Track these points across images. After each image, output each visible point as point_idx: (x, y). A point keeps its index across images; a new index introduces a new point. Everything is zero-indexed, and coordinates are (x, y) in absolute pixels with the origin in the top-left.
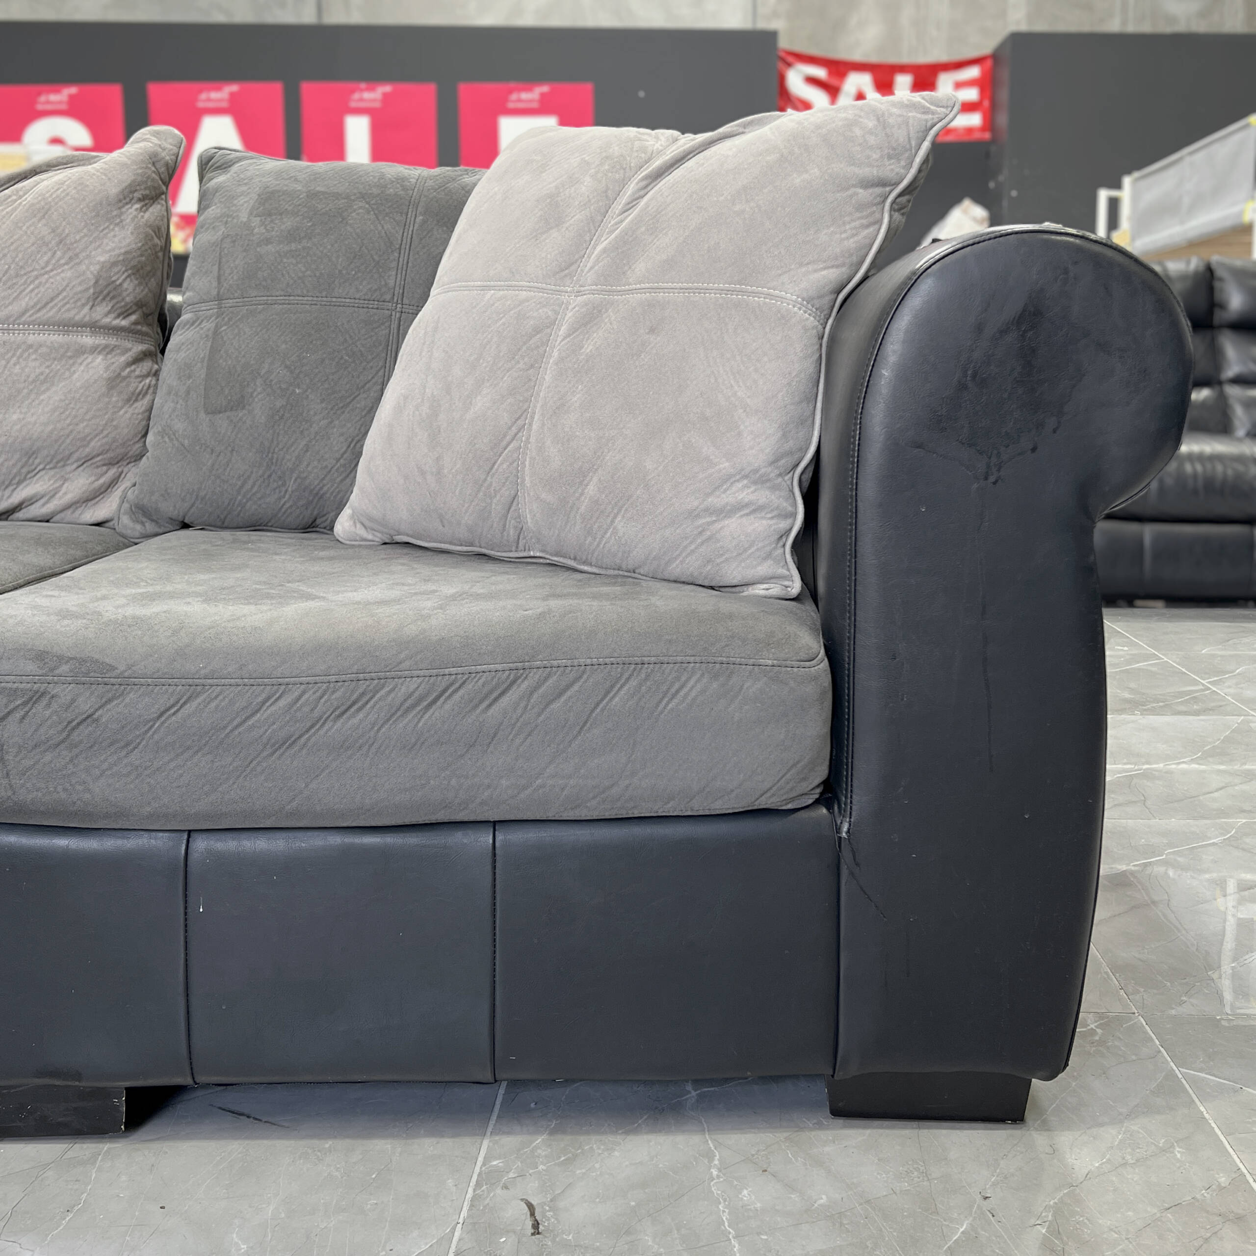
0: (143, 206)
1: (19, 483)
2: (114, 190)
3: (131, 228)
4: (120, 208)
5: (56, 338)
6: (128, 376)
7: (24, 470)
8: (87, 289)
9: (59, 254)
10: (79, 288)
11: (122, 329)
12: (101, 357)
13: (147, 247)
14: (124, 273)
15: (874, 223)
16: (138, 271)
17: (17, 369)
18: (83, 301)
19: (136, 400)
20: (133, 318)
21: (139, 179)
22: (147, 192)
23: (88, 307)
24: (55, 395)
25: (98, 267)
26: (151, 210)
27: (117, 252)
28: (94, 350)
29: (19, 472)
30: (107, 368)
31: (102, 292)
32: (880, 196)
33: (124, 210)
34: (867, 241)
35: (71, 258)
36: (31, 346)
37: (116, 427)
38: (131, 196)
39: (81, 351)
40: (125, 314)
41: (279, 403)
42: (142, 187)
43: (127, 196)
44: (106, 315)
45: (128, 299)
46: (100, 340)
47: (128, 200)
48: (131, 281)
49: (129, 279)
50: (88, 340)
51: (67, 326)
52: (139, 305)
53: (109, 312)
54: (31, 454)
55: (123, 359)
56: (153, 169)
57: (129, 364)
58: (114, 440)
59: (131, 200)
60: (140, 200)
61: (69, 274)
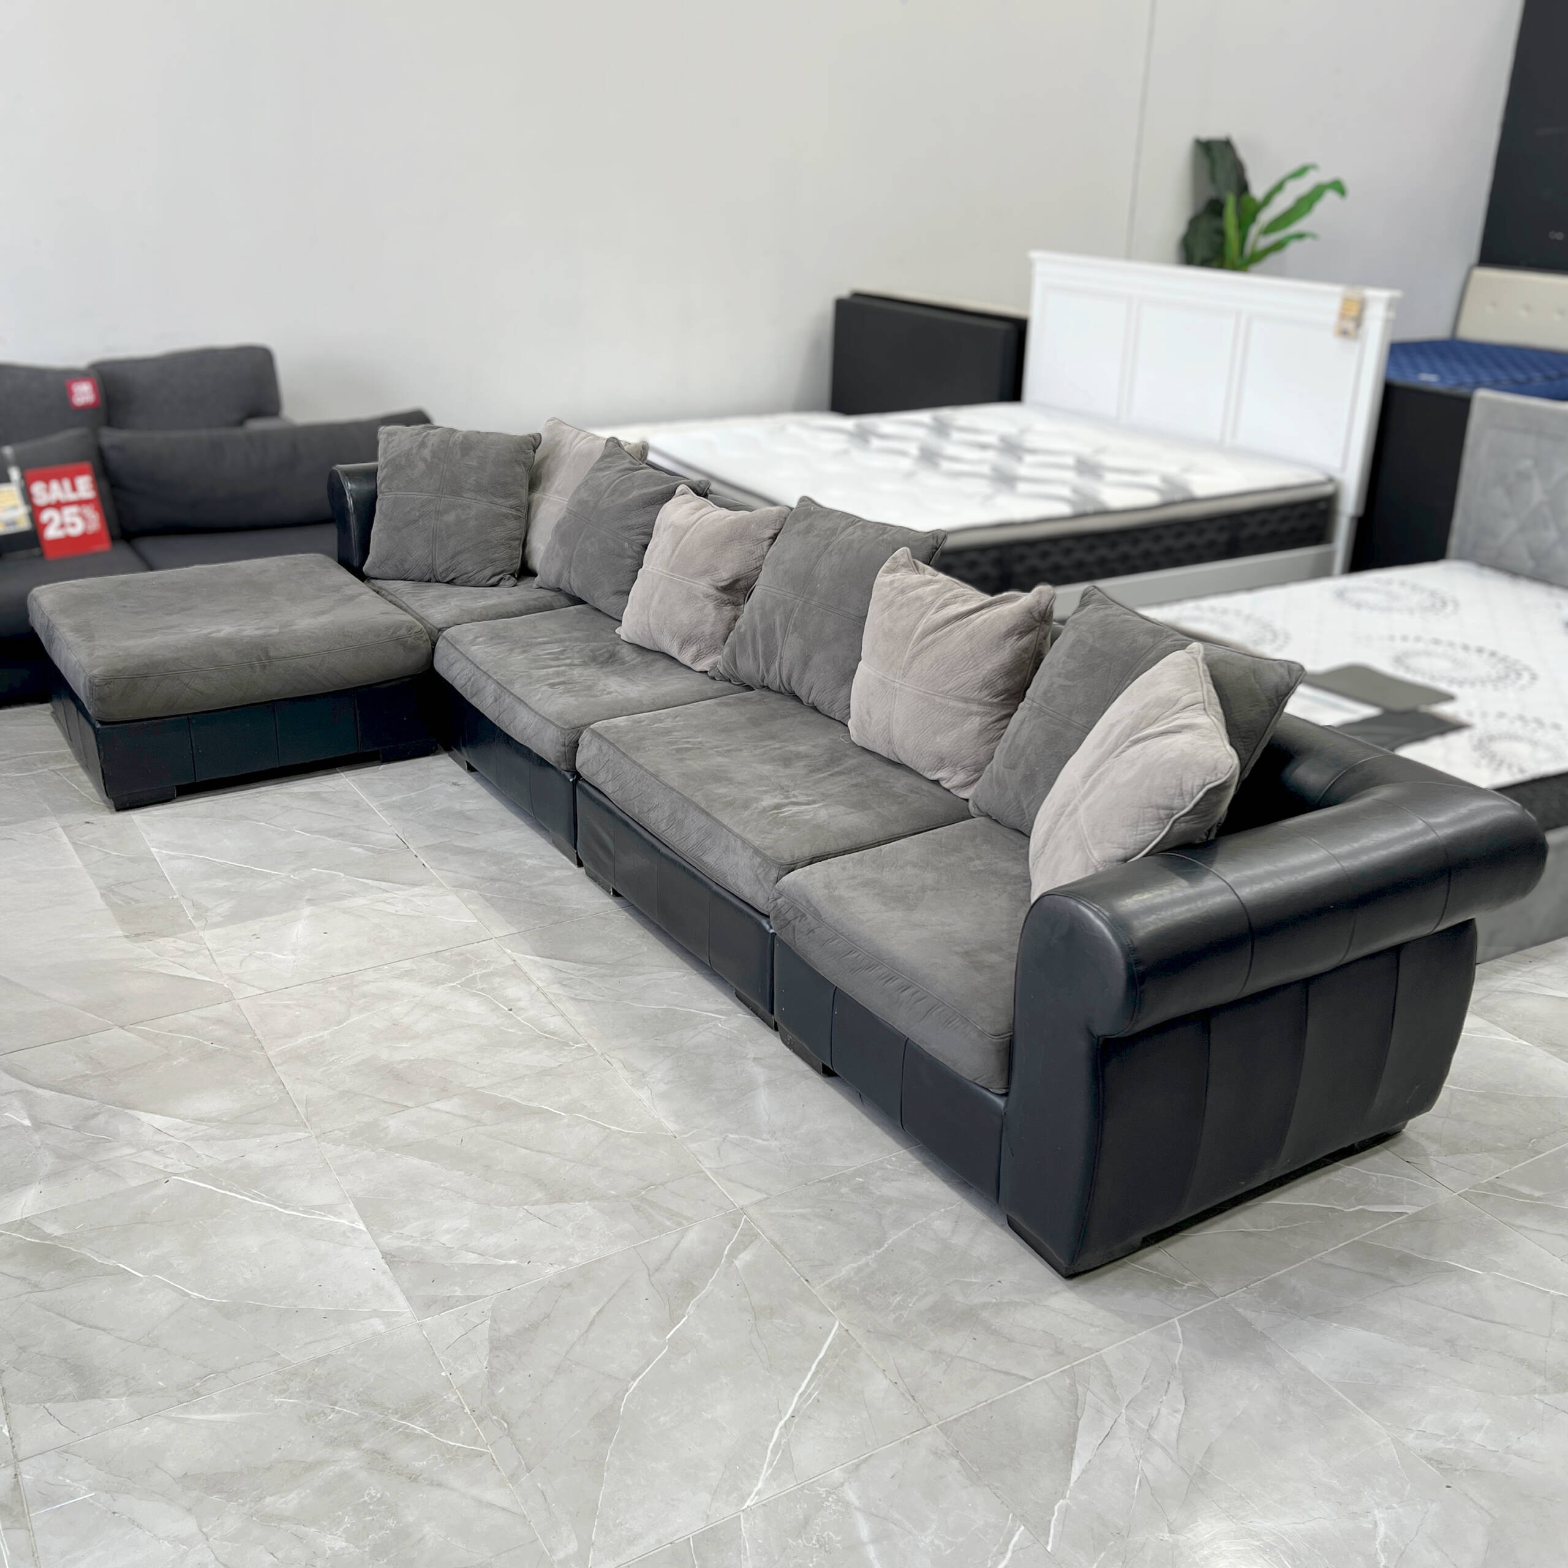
0: (1019, 637)
1: (938, 770)
2: (1003, 629)
3: (1008, 651)
5: (961, 705)
6: (991, 729)
7: (940, 765)
8: (978, 683)
9: (970, 662)
10: (974, 682)
11: (994, 703)
12: (978, 718)
14: (999, 676)
15: (1159, 829)
17: (942, 717)
18: (976, 689)
19: (992, 742)
20: (1002, 697)
21: (1019, 623)
23: (977, 692)
24: (954, 734)
25: (986, 672)
26: (1024, 639)
27: (996, 665)
28: (977, 714)
29: (937, 765)
30: (980, 725)
31: (986, 684)
32: (1168, 815)
33: (1006, 641)
34: (1149, 839)
35: (975, 666)
36: (949, 708)
37: (978, 755)
38: (1012, 633)
39: (970, 714)
40: (997, 696)
41: (1028, 773)
43: (1009, 634)
44: (986, 696)
45: (999, 688)
46: (981, 709)
50: (975, 708)
51: (966, 700)
52: (1006, 691)
53: (988, 695)
54: (942, 759)
55: (991, 719)
57: (993, 722)
58: (977, 761)
59: (1011, 635)
60: (1018, 634)
61: (972, 674)
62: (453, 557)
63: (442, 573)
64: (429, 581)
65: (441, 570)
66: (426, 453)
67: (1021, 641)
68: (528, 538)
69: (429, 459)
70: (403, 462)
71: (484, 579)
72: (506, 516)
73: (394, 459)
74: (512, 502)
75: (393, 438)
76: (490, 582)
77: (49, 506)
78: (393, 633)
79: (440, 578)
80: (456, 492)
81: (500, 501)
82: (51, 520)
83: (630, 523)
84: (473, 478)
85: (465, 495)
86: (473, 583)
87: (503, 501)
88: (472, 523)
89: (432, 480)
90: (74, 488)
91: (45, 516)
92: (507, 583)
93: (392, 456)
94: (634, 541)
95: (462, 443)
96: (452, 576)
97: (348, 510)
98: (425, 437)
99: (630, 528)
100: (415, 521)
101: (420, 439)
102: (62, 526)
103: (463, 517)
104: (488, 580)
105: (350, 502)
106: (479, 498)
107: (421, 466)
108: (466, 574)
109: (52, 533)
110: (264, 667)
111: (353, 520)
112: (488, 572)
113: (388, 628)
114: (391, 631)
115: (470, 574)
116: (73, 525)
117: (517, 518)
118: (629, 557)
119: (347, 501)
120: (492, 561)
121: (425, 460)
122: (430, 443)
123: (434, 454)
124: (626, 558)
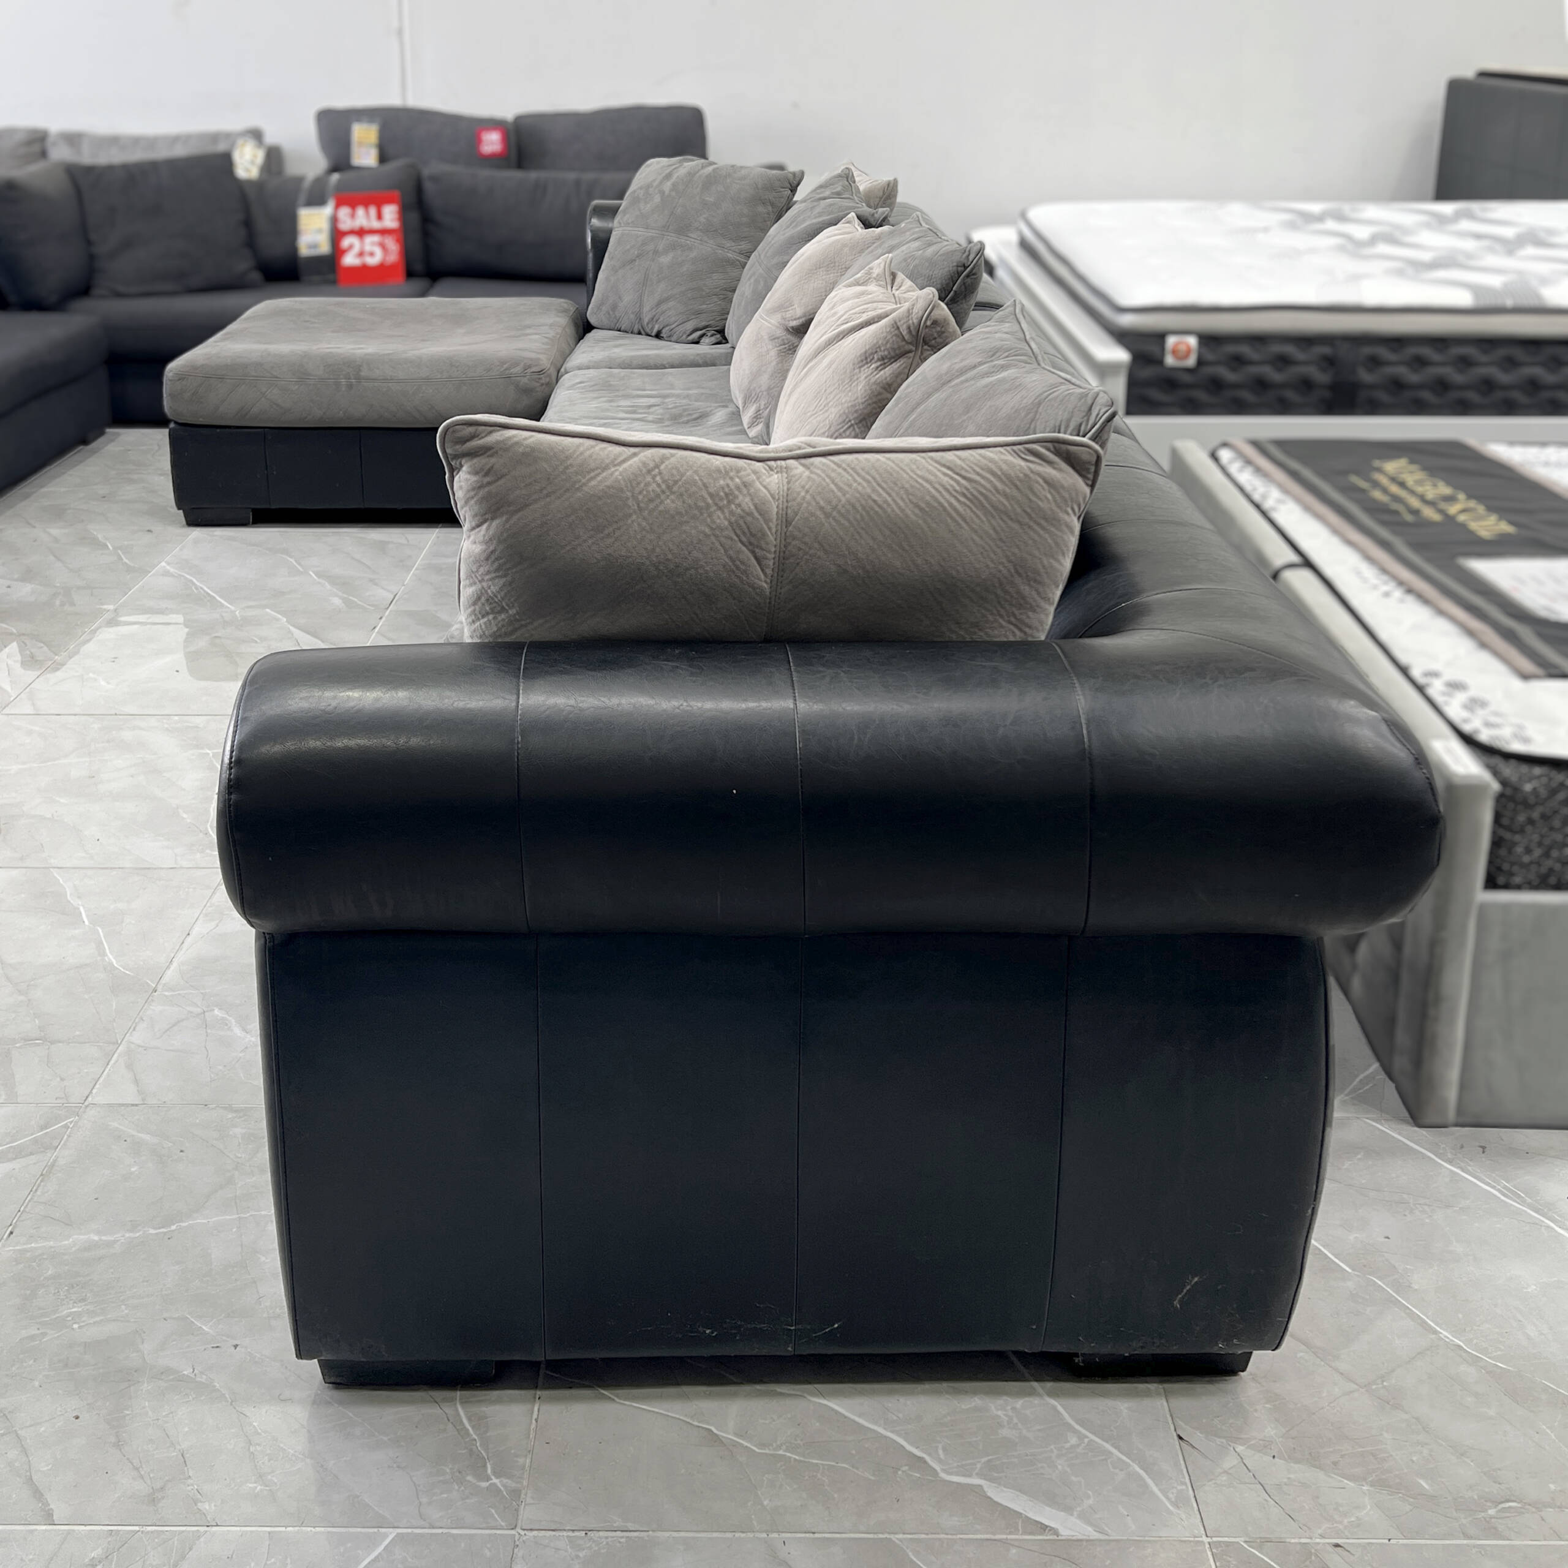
0: (881, 365)
4: (860, 367)
13: (870, 402)
14: (847, 423)
16: (861, 421)
22: (886, 353)
33: (862, 369)
38: (871, 357)
42: (882, 349)
47: (869, 360)
48: (854, 429)
49: (852, 428)
56: (896, 332)
59: (870, 361)
60: (879, 360)
62: (656, 305)
63: (649, 323)
64: (638, 333)
65: (648, 319)
66: (667, 186)
67: (882, 372)
69: (667, 192)
70: (643, 195)
71: (686, 334)
72: (731, 263)
73: (635, 192)
74: (744, 247)
76: (691, 338)
77: (352, 232)
78: (506, 370)
79: (648, 330)
80: (683, 231)
81: (728, 244)
82: (351, 247)
85: (690, 235)
86: (674, 337)
87: (733, 244)
88: (688, 267)
89: (662, 216)
90: (380, 217)
91: (346, 242)
92: (706, 342)
93: (635, 188)
95: (708, 176)
96: (657, 328)
97: (588, 248)
98: (675, 169)
100: (632, 261)
101: (668, 171)
102: (361, 254)
103: (681, 260)
104: (689, 335)
106: (705, 238)
107: (656, 198)
109: (349, 260)
110: (351, 387)
111: (590, 260)
113: (503, 363)
114: (505, 366)
115: (674, 327)
116: (372, 254)
121: (663, 193)
122: (676, 176)
123: (674, 187)
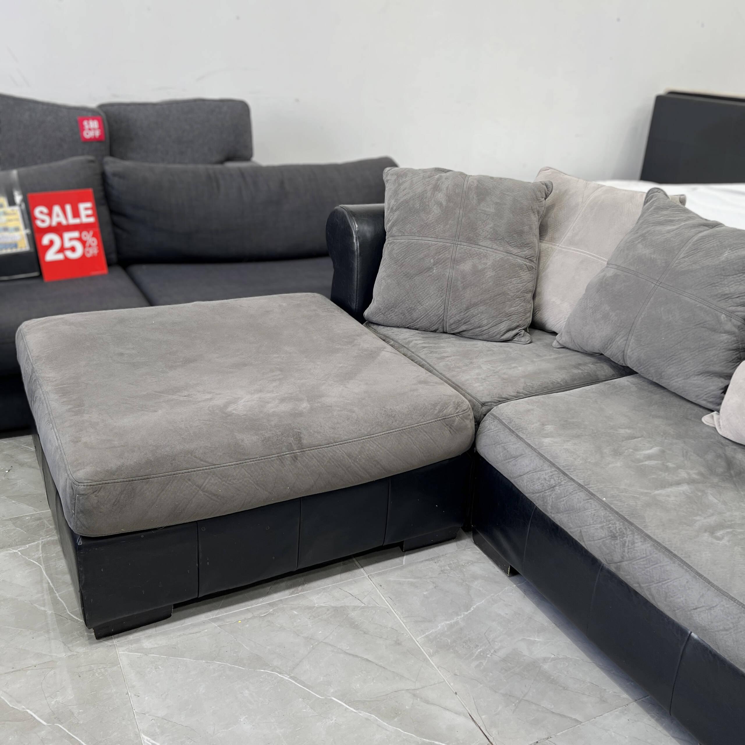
62: (468, 309)
63: (452, 324)
64: (435, 331)
65: (452, 321)
66: (441, 196)
68: (538, 290)
69: (444, 203)
70: (417, 206)
71: (498, 334)
72: (521, 267)
73: (407, 202)
74: (527, 252)
75: (404, 180)
76: (503, 337)
77: (50, 229)
78: (439, 412)
79: (448, 330)
80: (472, 241)
81: (515, 251)
82: (52, 243)
83: (727, 290)
84: (491, 226)
85: (481, 243)
86: (485, 337)
87: (519, 250)
88: (490, 274)
89: (448, 226)
90: (76, 214)
91: (46, 240)
92: (523, 339)
93: (405, 198)
94: (733, 312)
95: (477, 187)
96: (463, 328)
97: (353, 252)
98: (438, 179)
99: (726, 297)
100: (429, 269)
101: (434, 182)
102: (62, 250)
103: (480, 267)
104: (502, 335)
105: (356, 244)
106: (495, 246)
107: (436, 210)
108: (479, 327)
109: (51, 256)
110: (295, 458)
111: (357, 264)
112: (503, 327)
113: (435, 405)
114: (437, 408)
115: (484, 328)
116: (73, 249)
117: (530, 269)
118: (726, 332)
119: (353, 243)
120: (509, 315)
121: (440, 205)
122: (444, 187)
123: (449, 199)
124: (721, 333)
